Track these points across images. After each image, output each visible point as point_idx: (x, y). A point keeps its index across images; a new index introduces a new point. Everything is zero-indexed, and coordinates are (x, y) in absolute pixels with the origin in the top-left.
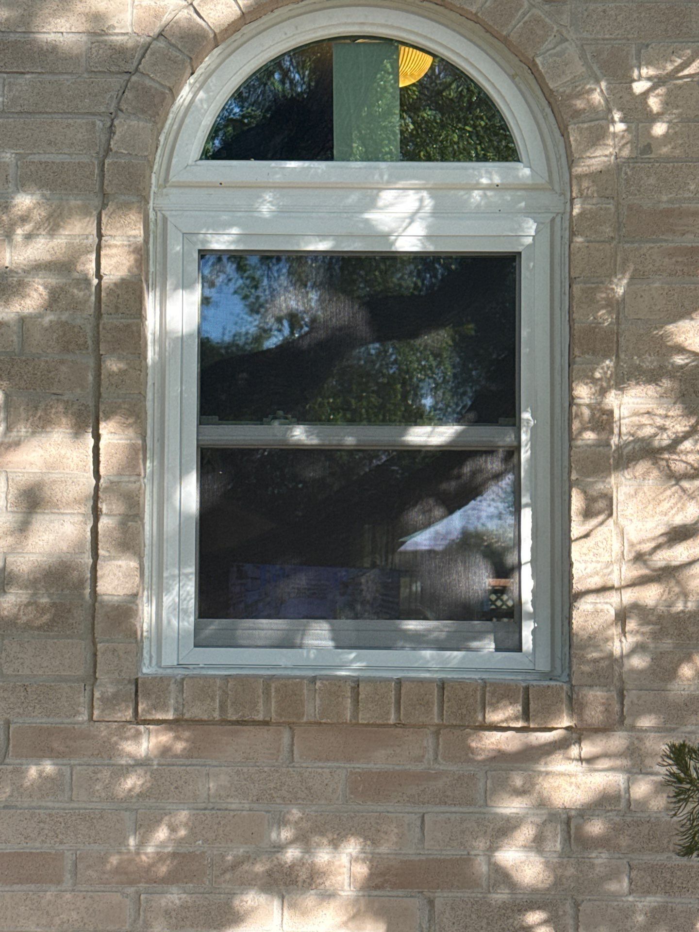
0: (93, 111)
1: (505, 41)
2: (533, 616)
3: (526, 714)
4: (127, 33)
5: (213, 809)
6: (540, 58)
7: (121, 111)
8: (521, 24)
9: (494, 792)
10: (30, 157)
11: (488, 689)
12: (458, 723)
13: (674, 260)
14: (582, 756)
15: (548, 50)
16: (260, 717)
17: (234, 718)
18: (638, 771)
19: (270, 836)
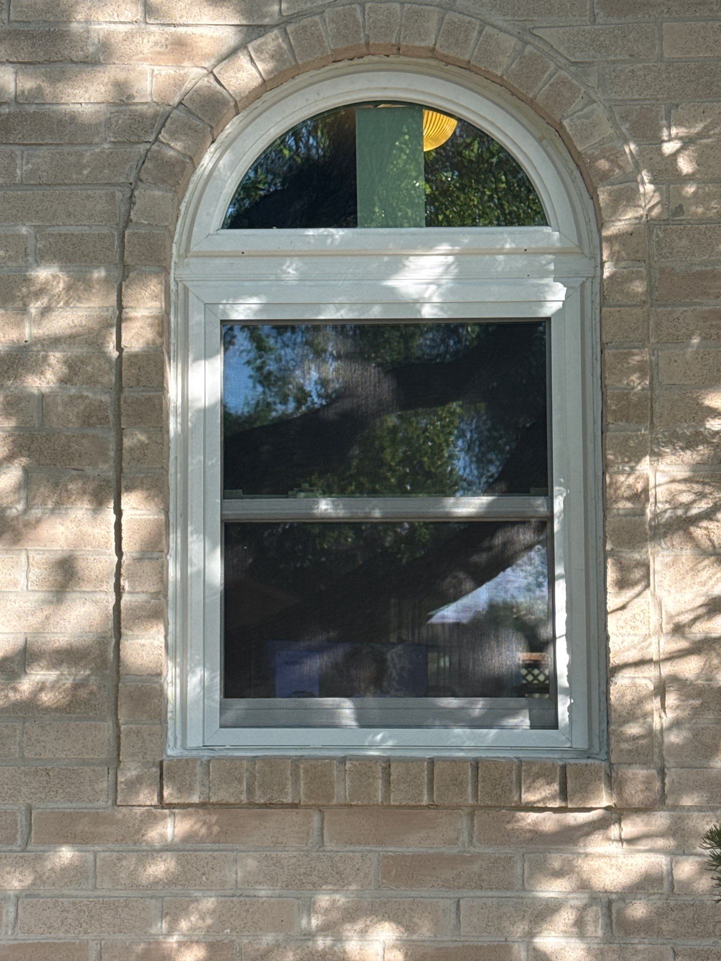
0: (113, 181)
1: (531, 103)
2: (569, 692)
3: (563, 794)
4: (147, 103)
5: (241, 895)
6: (567, 120)
7: (141, 181)
8: (547, 86)
9: (532, 875)
10: (49, 229)
11: (524, 768)
12: (493, 804)
13: (708, 323)
14: (623, 837)
15: (575, 112)
16: (289, 800)
17: (262, 801)
18: (681, 852)
19: (300, 923)
